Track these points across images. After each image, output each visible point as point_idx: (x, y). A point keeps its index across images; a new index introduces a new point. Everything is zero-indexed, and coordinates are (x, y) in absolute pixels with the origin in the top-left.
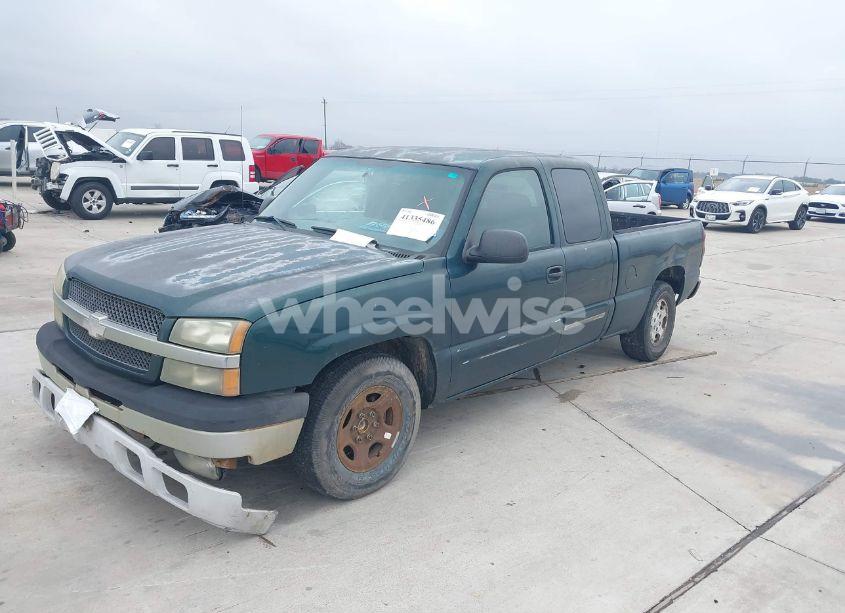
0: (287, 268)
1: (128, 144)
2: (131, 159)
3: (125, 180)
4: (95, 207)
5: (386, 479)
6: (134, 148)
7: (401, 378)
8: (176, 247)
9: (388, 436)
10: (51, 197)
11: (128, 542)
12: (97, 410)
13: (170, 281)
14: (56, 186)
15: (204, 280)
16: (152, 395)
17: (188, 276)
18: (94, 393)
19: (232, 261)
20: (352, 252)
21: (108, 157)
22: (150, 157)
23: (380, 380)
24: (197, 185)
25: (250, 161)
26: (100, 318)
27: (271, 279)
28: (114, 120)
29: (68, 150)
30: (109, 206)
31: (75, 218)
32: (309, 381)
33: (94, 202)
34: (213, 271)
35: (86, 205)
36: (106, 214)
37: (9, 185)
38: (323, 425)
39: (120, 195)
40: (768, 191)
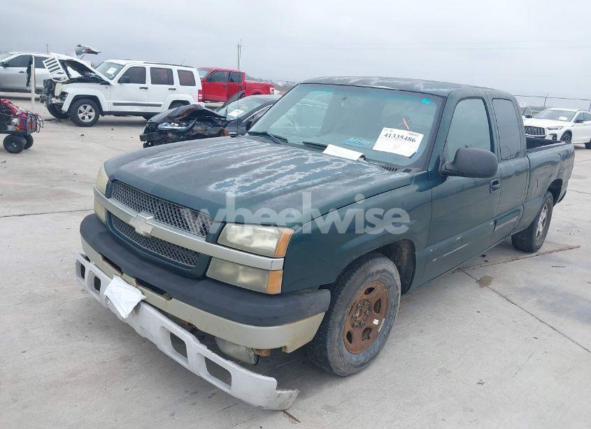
0: (306, 179)
1: (111, 71)
2: (114, 82)
3: (109, 98)
4: (87, 117)
5: (374, 357)
6: (116, 74)
7: (392, 275)
8: (201, 156)
9: (376, 322)
10: (55, 110)
11: (173, 415)
12: (143, 297)
13: (212, 188)
14: (58, 101)
15: (242, 189)
16: (199, 289)
17: (226, 185)
18: (141, 283)
19: (257, 171)
20: (350, 165)
21: (97, 80)
22: (128, 81)
23: (378, 276)
24: (160, 103)
25: (199, 86)
26: (147, 218)
27: (298, 189)
28: (96, 53)
29: (68, 74)
30: (97, 117)
31: (72, 125)
32: (333, 281)
33: (86, 113)
34: (247, 180)
35: (80, 116)
36: (95, 123)
37: (29, 99)
38: (337, 318)
39: (105, 108)
40: (573, 120)
